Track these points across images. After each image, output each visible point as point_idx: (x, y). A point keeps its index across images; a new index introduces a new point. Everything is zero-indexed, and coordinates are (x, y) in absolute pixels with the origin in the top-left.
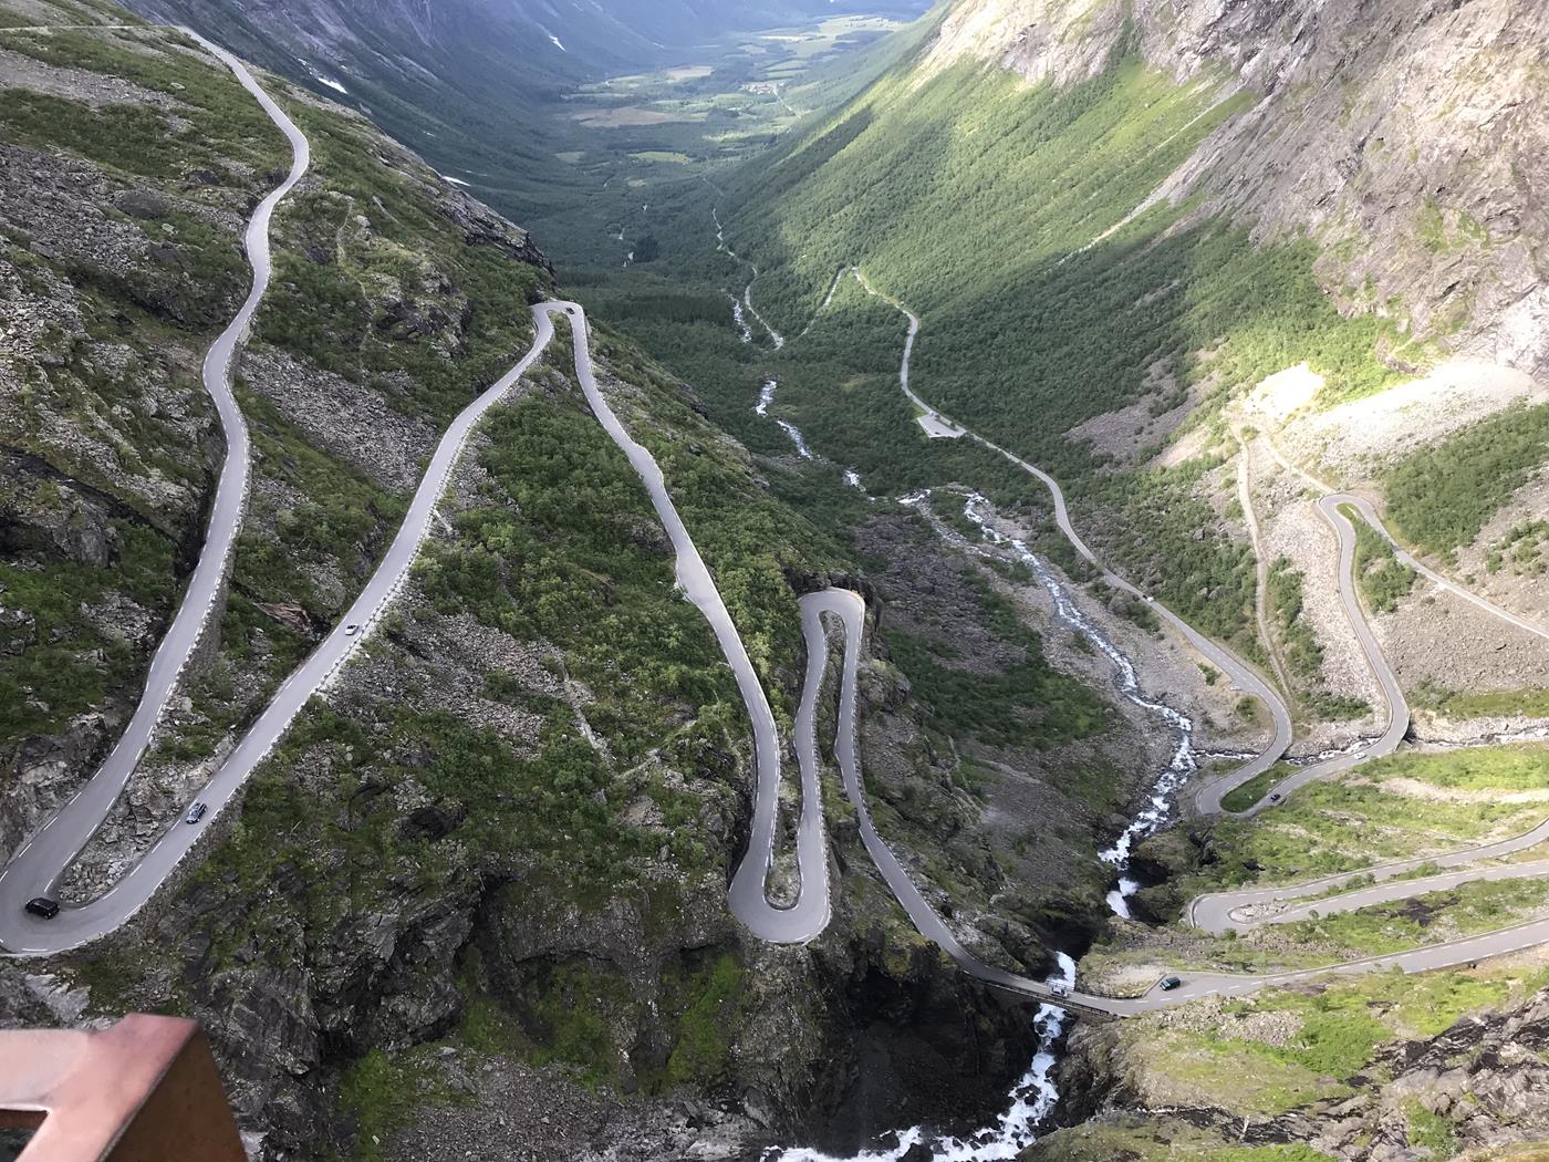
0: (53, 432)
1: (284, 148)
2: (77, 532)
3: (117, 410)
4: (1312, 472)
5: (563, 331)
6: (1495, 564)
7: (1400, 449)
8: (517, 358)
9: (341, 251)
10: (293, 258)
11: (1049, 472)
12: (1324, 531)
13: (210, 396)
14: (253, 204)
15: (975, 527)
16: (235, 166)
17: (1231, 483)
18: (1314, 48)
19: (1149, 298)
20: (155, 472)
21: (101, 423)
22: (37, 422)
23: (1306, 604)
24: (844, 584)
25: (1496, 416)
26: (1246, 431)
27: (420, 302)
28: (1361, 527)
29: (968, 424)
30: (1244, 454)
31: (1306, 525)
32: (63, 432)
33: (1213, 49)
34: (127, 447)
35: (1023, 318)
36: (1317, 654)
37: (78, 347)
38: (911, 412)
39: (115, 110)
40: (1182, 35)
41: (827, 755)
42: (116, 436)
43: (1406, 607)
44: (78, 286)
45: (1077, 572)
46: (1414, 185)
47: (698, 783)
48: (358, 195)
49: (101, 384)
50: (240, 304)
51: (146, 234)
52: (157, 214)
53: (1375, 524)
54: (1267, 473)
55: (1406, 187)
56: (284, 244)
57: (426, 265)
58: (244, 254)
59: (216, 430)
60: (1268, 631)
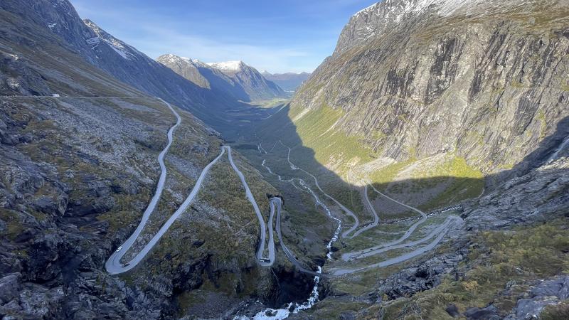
0: (128, 170)
1: (176, 119)
2: (131, 189)
3: (141, 166)
5: (226, 151)
7: (374, 171)
8: (218, 156)
10: (176, 138)
11: (314, 176)
13: (159, 163)
14: (170, 128)
16: (166, 122)
17: (345, 177)
20: (147, 177)
21: (138, 168)
22: (125, 168)
24: (278, 196)
25: (389, 165)
26: (347, 168)
27: (200, 146)
28: (368, 185)
29: (299, 167)
30: (347, 172)
32: (130, 170)
34: (143, 173)
36: (362, 208)
37: (134, 154)
38: (289, 165)
39: (145, 112)
41: (274, 229)
42: (141, 171)
43: (377, 199)
44: (135, 143)
45: (320, 194)
47: (250, 235)
48: (189, 127)
49: (138, 161)
50: (166, 146)
51: (149, 134)
52: (152, 130)
53: (371, 185)
56: (175, 136)
57: (202, 140)
58: (167, 137)
59: (160, 169)
60: (353, 204)
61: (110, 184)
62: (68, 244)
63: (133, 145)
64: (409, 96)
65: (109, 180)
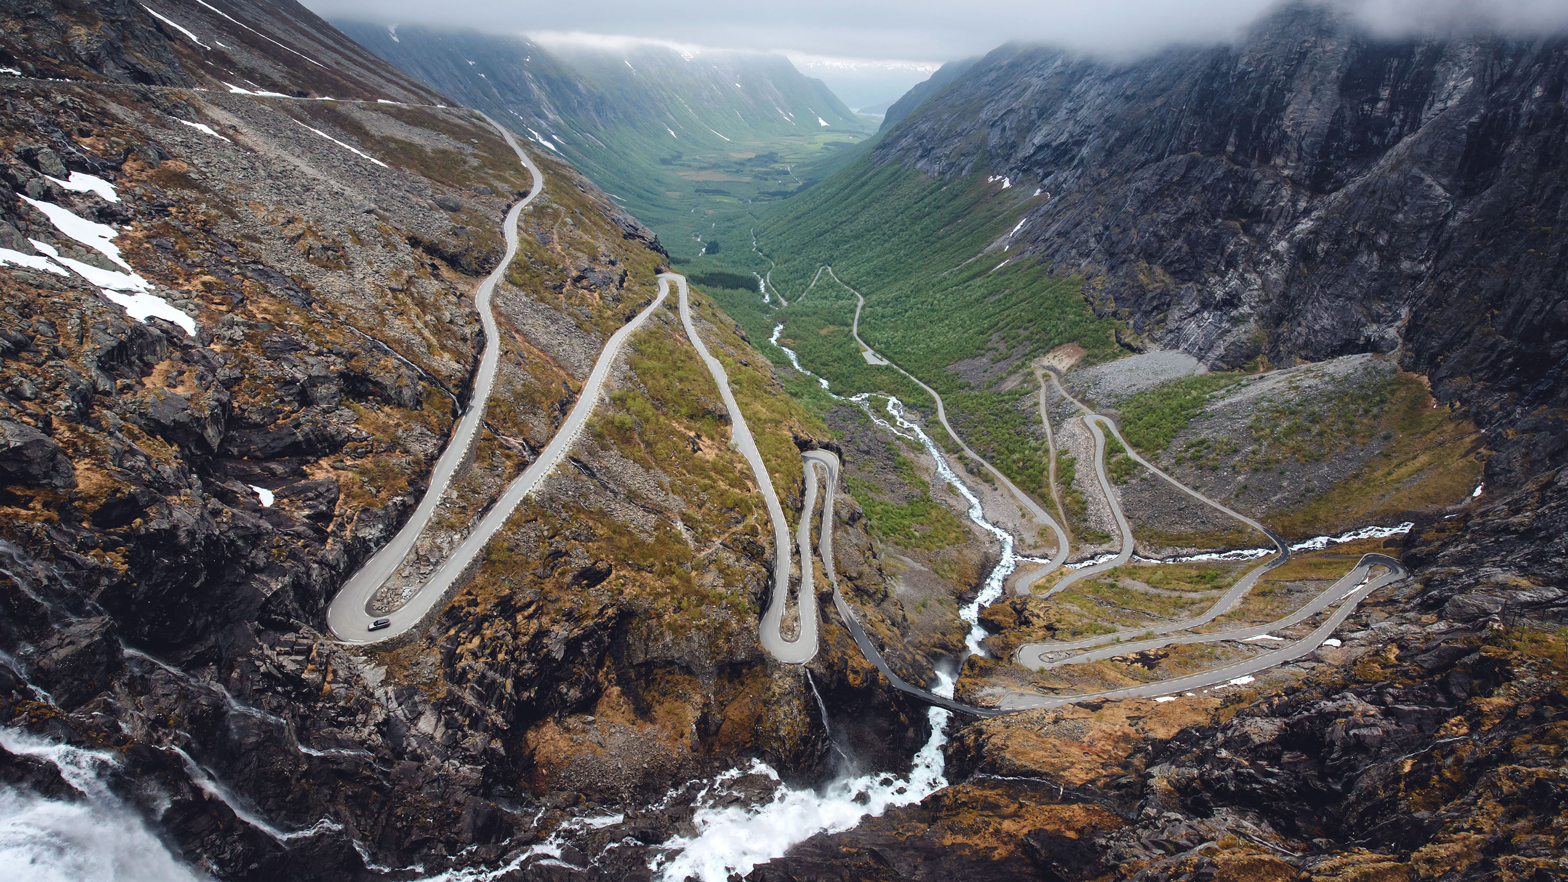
0: (391, 328)
1: (528, 178)
2: (400, 387)
3: (428, 318)
4: (1083, 401)
5: (674, 290)
6: (1179, 462)
7: (1129, 392)
8: (648, 303)
9: (556, 237)
10: (530, 239)
11: (935, 389)
12: (1088, 434)
13: (478, 314)
14: (509, 207)
15: (893, 417)
16: (500, 185)
17: (1036, 404)
18: (1083, 173)
19: (993, 299)
20: (447, 356)
21: (419, 325)
22: (384, 322)
23: (1077, 476)
25: (1179, 379)
26: (1045, 376)
27: (597, 269)
28: (1108, 434)
29: (888, 358)
30: (1043, 389)
31: (1077, 431)
32: (398, 328)
33: (1028, 170)
34: (434, 341)
35: (923, 303)
36: (1083, 506)
37: (410, 281)
38: (859, 349)
40: (1012, 160)
42: (427, 333)
43: (1133, 481)
44: (412, 246)
45: (951, 449)
46: (1137, 249)
47: (744, 563)
48: (568, 207)
49: (421, 303)
50: (498, 262)
51: (452, 219)
53: (1116, 434)
54: (1056, 400)
55: (1131, 251)
56: (526, 231)
57: (602, 249)
58: (502, 234)
59: (481, 334)
60: (1054, 491)
61: (341, 367)
62: (232, 542)
63: (406, 253)
64: (1265, 159)
65: (338, 354)
